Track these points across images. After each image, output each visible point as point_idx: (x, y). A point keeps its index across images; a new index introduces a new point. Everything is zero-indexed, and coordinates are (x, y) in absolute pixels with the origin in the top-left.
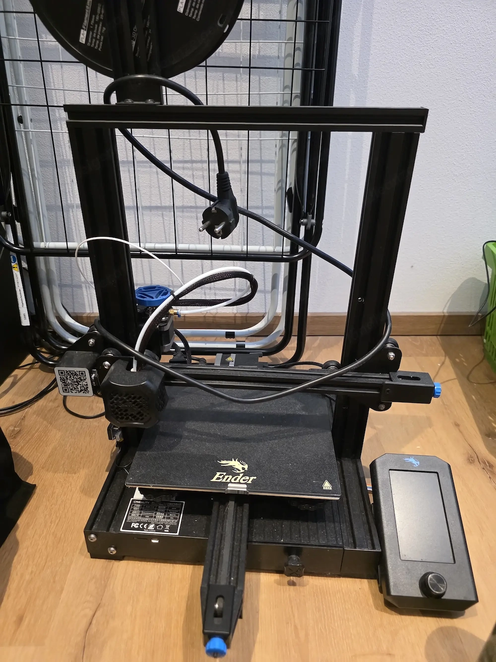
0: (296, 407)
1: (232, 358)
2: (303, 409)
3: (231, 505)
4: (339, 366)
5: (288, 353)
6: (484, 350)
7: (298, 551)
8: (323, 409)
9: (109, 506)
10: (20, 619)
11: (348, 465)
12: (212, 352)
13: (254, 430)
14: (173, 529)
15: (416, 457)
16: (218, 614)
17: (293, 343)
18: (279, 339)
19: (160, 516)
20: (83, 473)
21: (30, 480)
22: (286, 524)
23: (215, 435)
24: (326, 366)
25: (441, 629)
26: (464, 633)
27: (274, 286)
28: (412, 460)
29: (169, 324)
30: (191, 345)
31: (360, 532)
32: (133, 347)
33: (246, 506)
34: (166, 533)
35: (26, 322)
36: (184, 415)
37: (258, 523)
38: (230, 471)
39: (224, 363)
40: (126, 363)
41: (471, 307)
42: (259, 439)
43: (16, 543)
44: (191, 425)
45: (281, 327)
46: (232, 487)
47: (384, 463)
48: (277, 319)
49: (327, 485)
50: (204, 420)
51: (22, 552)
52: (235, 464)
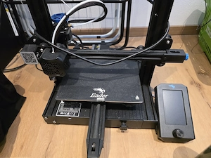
0: (125, 66)
1: (99, 46)
2: (128, 66)
3: (99, 105)
4: (144, 48)
5: (122, 44)
6: (198, 40)
7: (125, 122)
8: (136, 66)
9: (52, 106)
10: (22, 147)
11: (145, 87)
12: (91, 44)
13: (107, 76)
14: (77, 114)
15: (174, 85)
16: (93, 150)
17: (124, 40)
18: (118, 38)
19: (71, 109)
20: (44, 92)
21: (24, 96)
22: (120, 111)
23: (92, 78)
24: (138, 48)
25: (179, 147)
26: (188, 148)
27: (116, 15)
28: (172, 86)
29: (69, 31)
30: (83, 42)
31: (150, 114)
32: (51, 42)
33: (105, 106)
34: (74, 116)
35: (17, 34)
36: (79, 70)
37: (109, 111)
38: (98, 92)
39: (96, 48)
40: (50, 49)
41: (195, 23)
42: (109, 79)
43: (20, 119)
44: (82, 74)
45: (119, 33)
46: (98, 99)
47: (160, 88)
48: (117, 30)
49: (137, 98)
50: (87, 72)
51: (22, 122)
52: (100, 90)
